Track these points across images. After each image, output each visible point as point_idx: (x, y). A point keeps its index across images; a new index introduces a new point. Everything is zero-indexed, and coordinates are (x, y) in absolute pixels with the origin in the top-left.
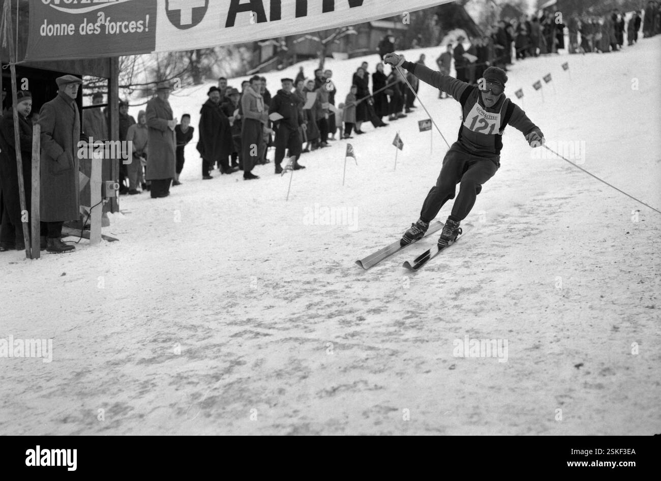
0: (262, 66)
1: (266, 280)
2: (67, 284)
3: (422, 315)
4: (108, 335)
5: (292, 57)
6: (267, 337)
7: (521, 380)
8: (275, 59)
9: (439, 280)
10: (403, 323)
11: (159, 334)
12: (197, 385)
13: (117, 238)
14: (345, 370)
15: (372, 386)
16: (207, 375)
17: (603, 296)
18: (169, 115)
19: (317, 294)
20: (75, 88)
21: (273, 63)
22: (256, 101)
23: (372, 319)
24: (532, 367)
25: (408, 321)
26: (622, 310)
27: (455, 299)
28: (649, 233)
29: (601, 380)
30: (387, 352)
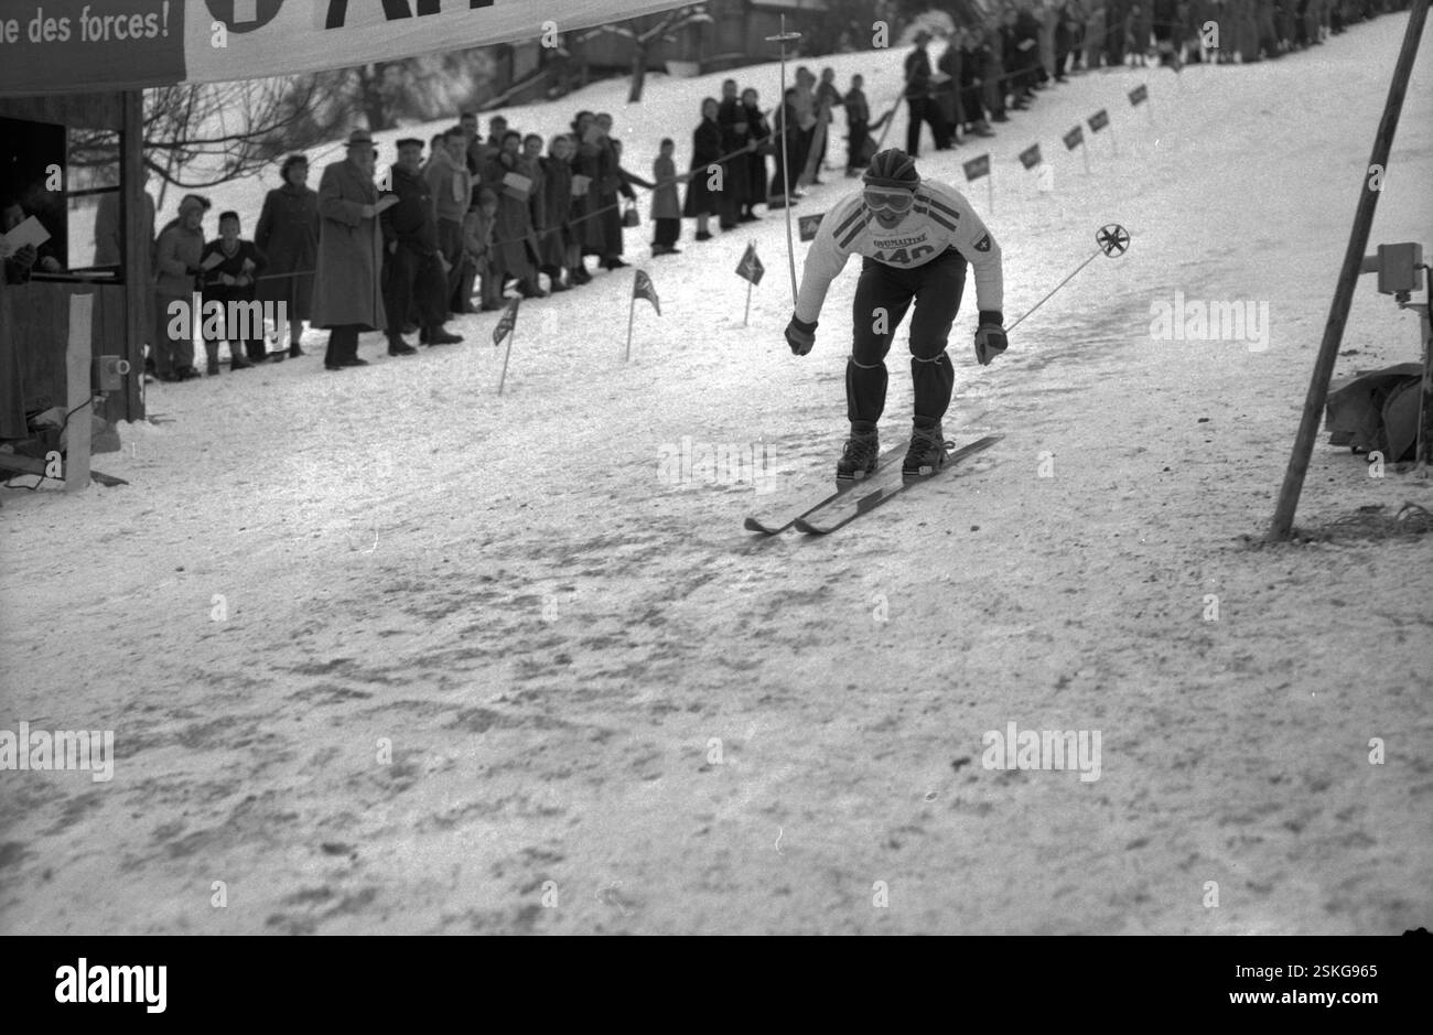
0: (515, 89)
1: (400, 572)
3: (689, 653)
5: (578, 70)
6: (361, 700)
7: (834, 794)
8: (542, 75)
9: (751, 574)
10: (643, 670)
11: (144, 691)
13: (124, 478)
14: (491, 773)
15: (533, 808)
16: (210, 784)
19: (494, 605)
21: (538, 83)
23: (584, 661)
24: (866, 765)
25: (656, 664)
26: (1091, 642)
27: (767, 617)
28: (1209, 469)
29: (994, 795)
30: (590, 733)
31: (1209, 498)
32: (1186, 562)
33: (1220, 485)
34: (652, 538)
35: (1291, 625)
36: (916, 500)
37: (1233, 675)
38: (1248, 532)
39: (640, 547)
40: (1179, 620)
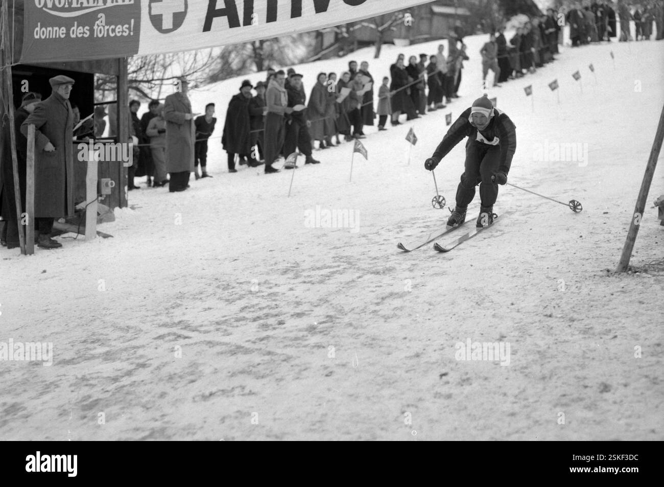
0: (324, 52)
1: (221, 280)
2: (42, 282)
3: (337, 321)
4: (48, 335)
5: (353, 43)
6: (186, 340)
7: (382, 388)
8: (336, 46)
9: (377, 284)
10: (315, 329)
11: (93, 334)
12: (93, 387)
13: (111, 234)
14: (233, 375)
15: (247, 391)
16: (109, 377)
17: (514, 303)
18: (188, 108)
19: (258, 297)
20: (68, 89)
21: (334, 49)
22: (280, 95)
23: (291, 323)
24: (400, 375)
25: (321, 326)
26: (521, 319)
27: (378, 304)
28: (601, 237)
29: (455, 391)
30: (282, 358)
31: (597, 250)
32: (576, 281)
33: (603, 245)
34: (339, 266)
35: (616, 312)
36: (463, 249)
37: (581, 336)
38: (609, 268)
39: (332, 270)
40: (564, 309)
